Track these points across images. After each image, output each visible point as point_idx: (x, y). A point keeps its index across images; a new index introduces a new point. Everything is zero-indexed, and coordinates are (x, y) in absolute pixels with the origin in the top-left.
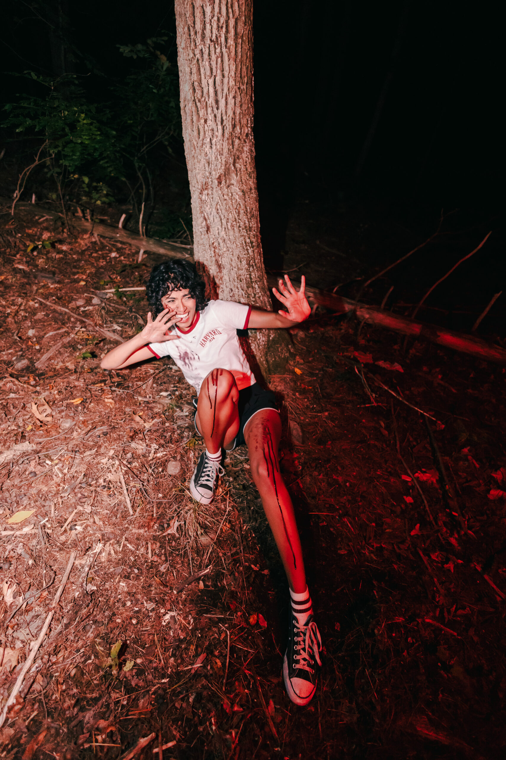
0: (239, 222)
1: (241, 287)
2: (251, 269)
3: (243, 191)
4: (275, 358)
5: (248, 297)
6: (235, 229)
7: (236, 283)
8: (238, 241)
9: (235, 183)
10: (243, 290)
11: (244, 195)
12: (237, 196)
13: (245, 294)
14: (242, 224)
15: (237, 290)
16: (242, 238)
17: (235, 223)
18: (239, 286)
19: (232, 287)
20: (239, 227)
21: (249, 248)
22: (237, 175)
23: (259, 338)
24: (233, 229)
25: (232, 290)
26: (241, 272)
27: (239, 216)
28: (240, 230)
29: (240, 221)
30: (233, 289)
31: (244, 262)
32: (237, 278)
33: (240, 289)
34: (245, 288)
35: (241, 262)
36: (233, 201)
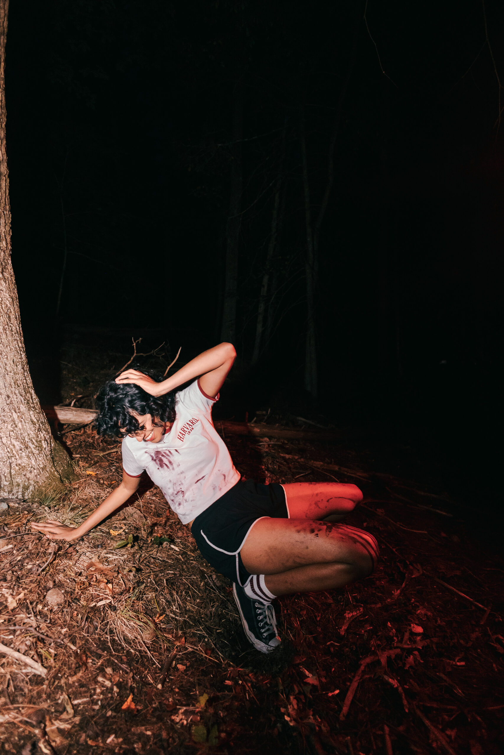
0: (10, 326)
1: (19, 392)
2: (26, 374)
3: (12, 298)
4: (64, 467)
5: (28, 403)
6: (7, 332)
7: (13, 389)
8: (11, 344)
9: (4, 289)
10: (21, 395)
11: (13, 301)
12: (8, 301)
13: (24, 400)
14: (14, 328)
15: (15, 397)
16: (16, 342)
17: (7, 326)
18: (17, 392)
19: (9, 393)
20: (12, 331)
21: (22, 353)
22: (5, 282)
23: (44, 446)
24: (6, 333)
25: (8, 397)
26: (17, 377)
27: (10, 320)
28: (12, 334)
29: (12, 325)
30: (11, 396)
31: (20, 367)
32: (14, 383)
33: (19, 395)
34: (24, 394)
35: (17, 366)
36: (3, 306)
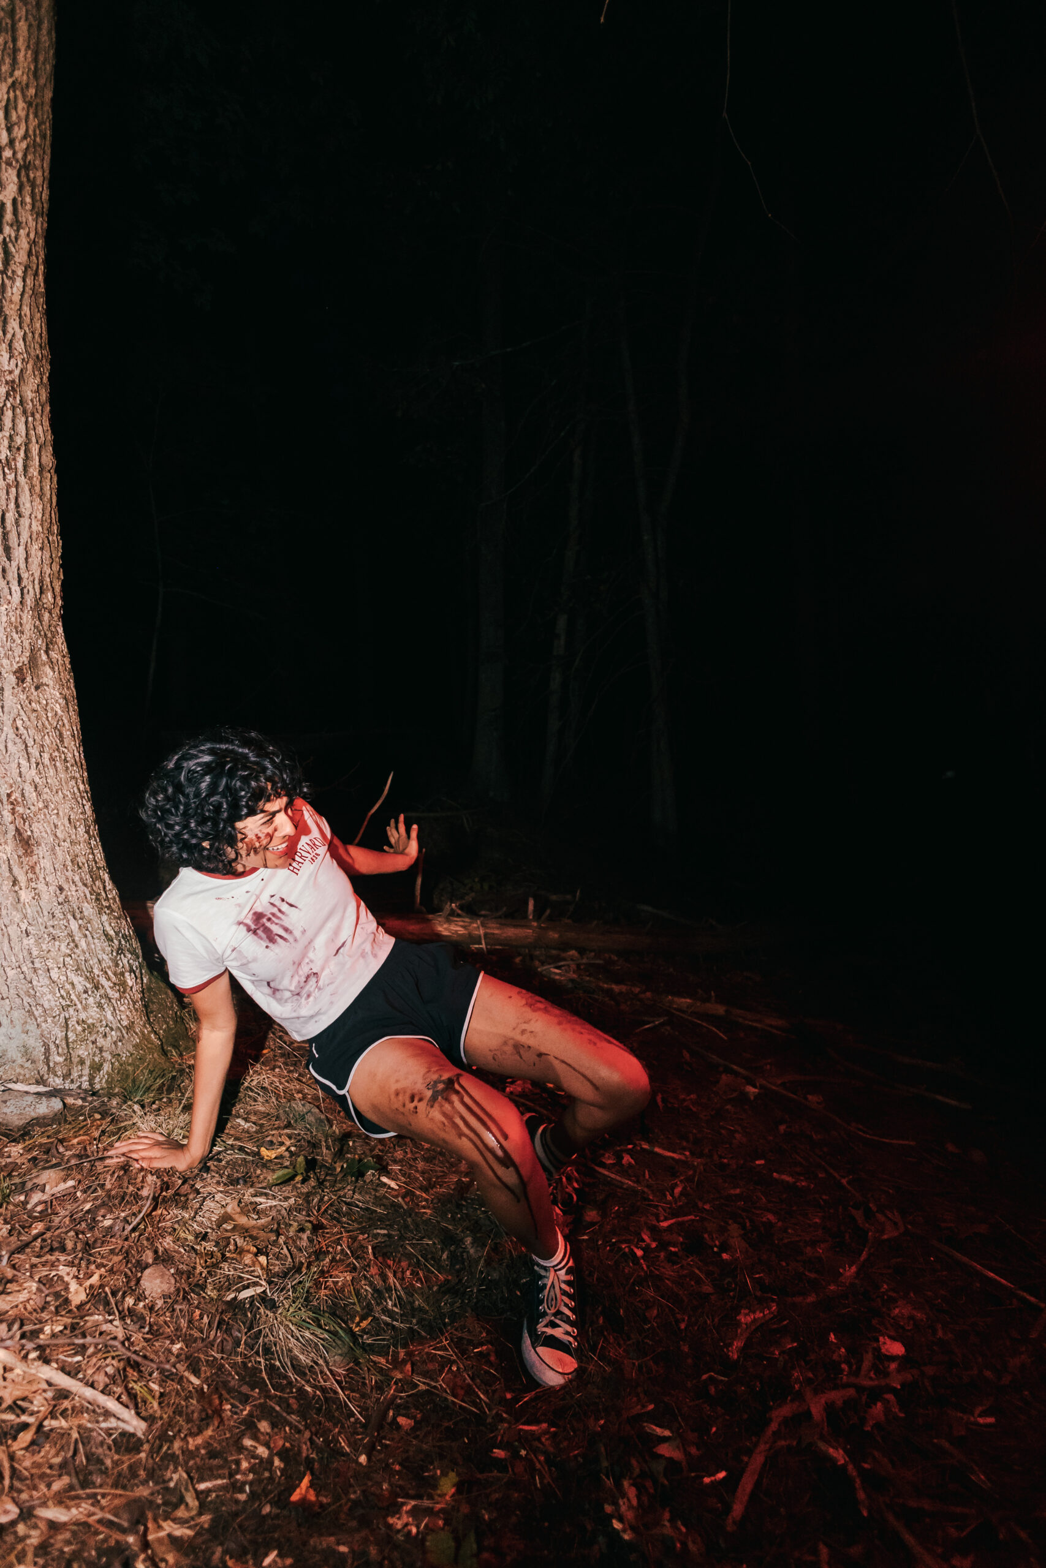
0: (63, 752)
1: (81, 879)
2: (93, 842)
3: (65, 698)
4: (167, 1023)
5: (97, 899)
6: (58, 764)
7: (70, 874)
8: (65, 787)
9: (51, 683)
10: (85, 885)
11: (67, 704)
12: (58, 705)
13: (91, 894)
14: (70, 755)
15: (73, 888)
16: (73, 783)
17: (56, 754)
18: (77, 878)
19: (62, 882)
20: (65, 761)
21: (85, 802)
22: (53, 669)
23: (130, 983)
24: (55, 765)
25: (61, 889)
26: (77, 848)
27: (62, 741)
28: (67, 768)
29: (66, 751)
30: (66, 887)
31: (81, 830)
32: (72, 861)
33: (80, 884)
34: (89, 881)
35: (75, 828)
36: (49, 715)
